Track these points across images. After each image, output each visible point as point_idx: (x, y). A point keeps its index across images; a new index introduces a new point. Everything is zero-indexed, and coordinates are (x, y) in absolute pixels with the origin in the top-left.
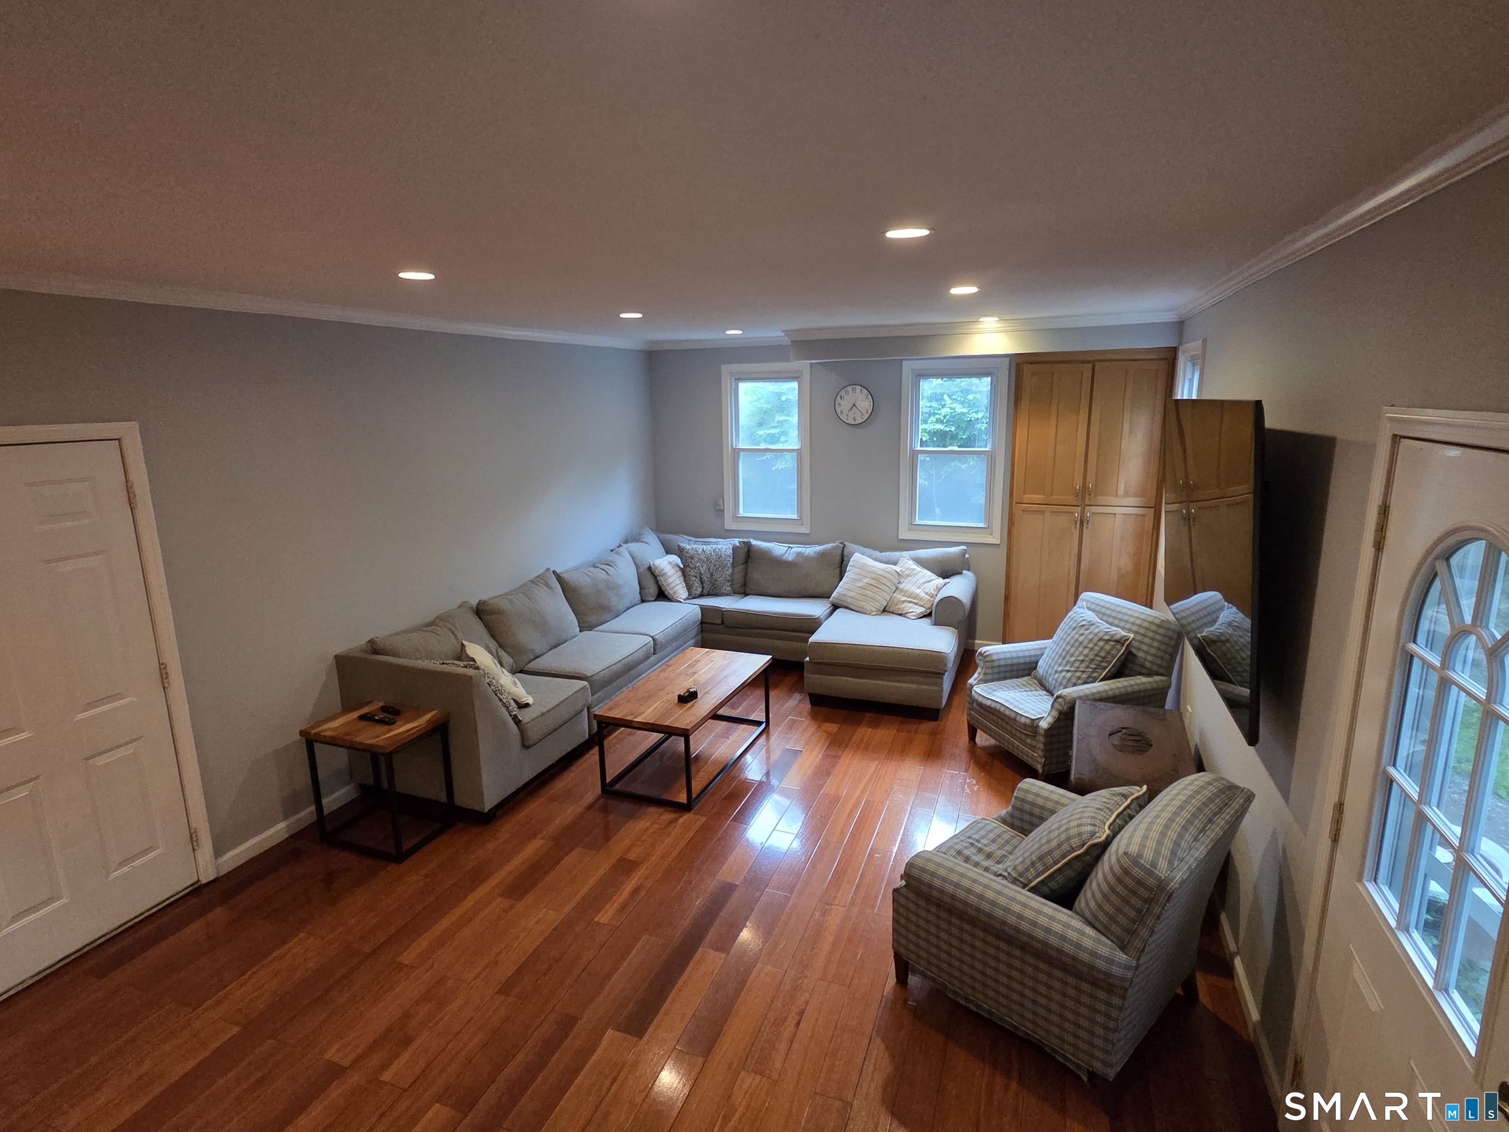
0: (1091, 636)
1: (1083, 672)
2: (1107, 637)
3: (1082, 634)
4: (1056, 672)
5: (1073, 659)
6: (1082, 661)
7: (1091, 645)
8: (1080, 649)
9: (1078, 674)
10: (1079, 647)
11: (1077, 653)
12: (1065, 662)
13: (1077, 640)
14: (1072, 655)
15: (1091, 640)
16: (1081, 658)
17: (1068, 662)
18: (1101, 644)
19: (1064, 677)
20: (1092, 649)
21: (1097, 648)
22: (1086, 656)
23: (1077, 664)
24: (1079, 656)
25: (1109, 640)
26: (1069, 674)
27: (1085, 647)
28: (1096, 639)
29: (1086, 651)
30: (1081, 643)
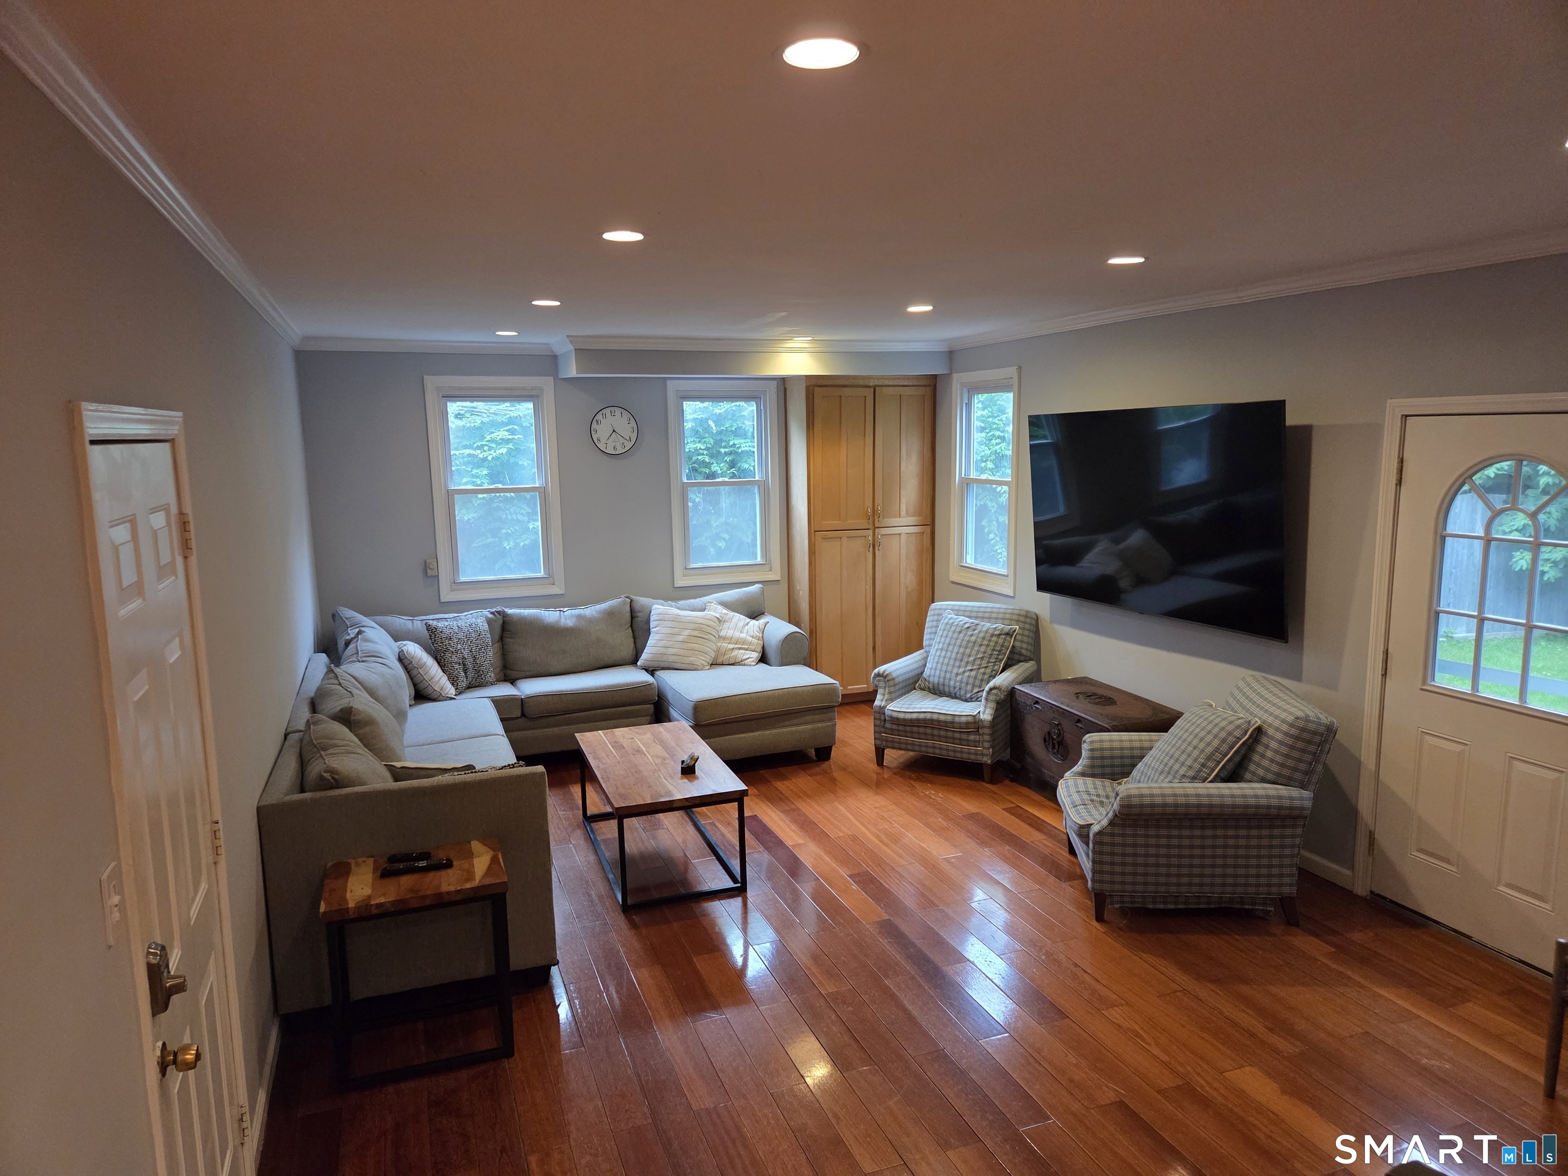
0: (982, 635)
1: (986, 667)
2: (997, 632)
3: (972, 635)
4: (957, 674)
5: (972, 658)
6: (982, 658)
7: (985, 642)
8: (976, 648)
9: (982, 670)
10: (973, 646)
11: (974, 652)
12: (963, 664)
13: (969, 641)
14: (969, 656)
15: (984, 638)
16: (980, 656)
17: (967, 662)
18: (994, 639)
19: (969, 677)
20: (988, 646)
21: (992, 644)
22: (985, 653)
23: (978, 662)
24: (977, 654)
25: (1000, 635)
26: (973, 673)
27: (981, 645)
28: (988, 635)
29: (983, 649)
30: (975, 642)
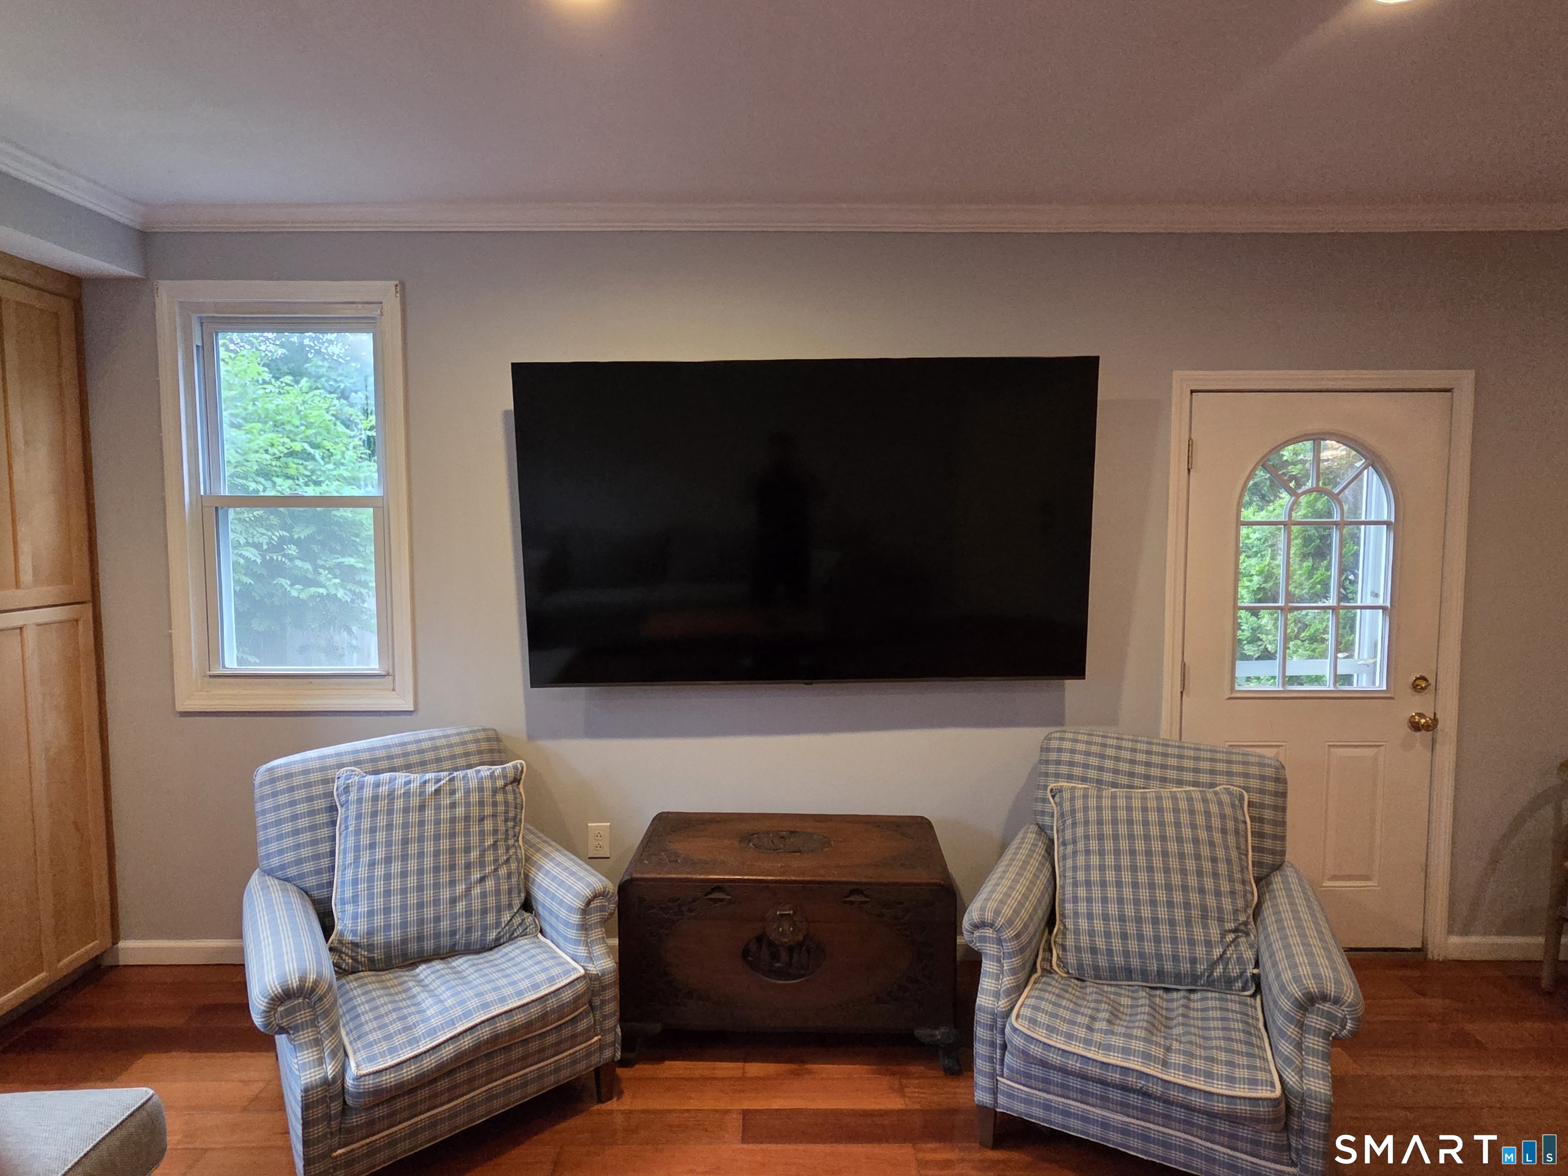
0: (474, 798)
1: (507, 861)
2: (500, 783)
3: (453, 805)
4: (453, 901)
5: (474, 855)
6: (495, 845)
7: (488, 811)
8: (475, 829)
9: (503, 871)
10: (467, 827)
11: (474, 840)
12: (459, 873)
13: (453, 820)
14: (467, 850)
15: (481, 804)
16: (489, 841)
17: (468, 866)
18: (500, 797)
19: (484, 895)
20: (494, 816)
21: (501, 809)
22: (495, 832)
23: (489, 857)
24: (482, 841)
25: (504, 787)
26: (490, 884)
27: (482, 819)
28: (487, 794)
29: (488, 825)
30: (467, 818)
